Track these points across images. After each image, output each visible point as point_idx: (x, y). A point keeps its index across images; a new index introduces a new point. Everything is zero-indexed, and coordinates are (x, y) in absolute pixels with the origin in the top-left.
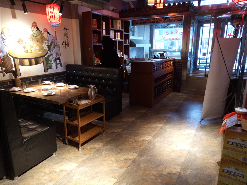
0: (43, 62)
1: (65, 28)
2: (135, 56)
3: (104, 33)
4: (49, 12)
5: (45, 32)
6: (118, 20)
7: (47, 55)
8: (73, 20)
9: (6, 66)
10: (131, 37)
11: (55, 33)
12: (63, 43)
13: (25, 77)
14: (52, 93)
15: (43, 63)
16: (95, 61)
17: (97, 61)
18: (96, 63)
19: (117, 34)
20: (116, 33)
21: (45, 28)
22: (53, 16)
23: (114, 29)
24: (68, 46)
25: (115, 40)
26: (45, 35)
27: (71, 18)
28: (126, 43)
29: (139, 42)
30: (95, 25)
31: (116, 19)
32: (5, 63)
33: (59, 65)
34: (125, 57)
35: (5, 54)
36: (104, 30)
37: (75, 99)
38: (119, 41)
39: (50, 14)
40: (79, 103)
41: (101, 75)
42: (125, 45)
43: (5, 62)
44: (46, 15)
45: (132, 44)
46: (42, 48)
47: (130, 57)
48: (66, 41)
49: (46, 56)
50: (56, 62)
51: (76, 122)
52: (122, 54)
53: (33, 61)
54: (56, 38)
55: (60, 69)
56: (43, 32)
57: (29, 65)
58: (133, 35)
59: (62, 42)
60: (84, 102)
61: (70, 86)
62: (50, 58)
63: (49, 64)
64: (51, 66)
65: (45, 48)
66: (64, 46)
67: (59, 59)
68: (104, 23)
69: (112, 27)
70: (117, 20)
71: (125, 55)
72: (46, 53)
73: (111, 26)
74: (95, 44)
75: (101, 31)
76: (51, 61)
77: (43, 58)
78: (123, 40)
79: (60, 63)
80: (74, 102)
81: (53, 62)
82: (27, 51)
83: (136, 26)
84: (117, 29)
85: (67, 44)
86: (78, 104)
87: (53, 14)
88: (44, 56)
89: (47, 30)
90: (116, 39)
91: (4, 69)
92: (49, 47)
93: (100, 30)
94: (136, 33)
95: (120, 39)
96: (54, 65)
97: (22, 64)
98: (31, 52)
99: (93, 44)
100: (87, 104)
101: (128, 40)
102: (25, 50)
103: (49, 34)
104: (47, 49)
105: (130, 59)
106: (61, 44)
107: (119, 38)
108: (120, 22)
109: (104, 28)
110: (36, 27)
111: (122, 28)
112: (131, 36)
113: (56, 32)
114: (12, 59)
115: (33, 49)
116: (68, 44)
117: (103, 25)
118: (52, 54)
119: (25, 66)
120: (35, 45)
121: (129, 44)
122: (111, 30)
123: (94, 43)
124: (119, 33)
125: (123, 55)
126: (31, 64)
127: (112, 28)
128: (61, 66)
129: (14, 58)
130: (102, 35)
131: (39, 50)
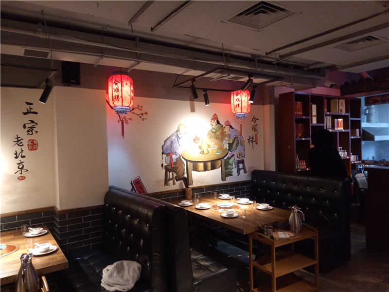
0: (221, 166)
1: (253, 119)
2: (373, 157)
3: (314, 121)
4: (235, 100)
5: (227, 125)
6: (339, 99)
7: (228, 156)
8: (265, 106)
9: (178, 171)
10: (364, 125)
11: (239, 126)
12: (249, 140)
13: (198, 186)
14: (233, 214)
15: (221, 168)
16: (297, 166)
17: (302, 166)
18: (299, 169)
19: (338, 122)
20: (336, 120)
21: (227, 121)
22: (240, 105)
23: (331, 113)
24: (257, 144)
25: (333, 131)
26: (227, 130)
27: (264, 104)
28: (354, 134)
29: (381, 131)
30: (299, 111)
31: (334, 98)
32: (177, 168)
33: (242, 171)
34: (353, 158)
35: (178, 156)
36: (315, 116)
37: (267, 228)
38: (341, 133)
39: (236, 103)
40: (274, 235)
41: (309, 189)
42: (352, 137)
43: (177, 166)
44: (230, 103)
45: (367, 136)
46: (221, 148)
47: (364, 158)
48: (254, 137)
49: (225, 158)
50: (238, 166)
51: (268, 268)
52: (346, 153)
53: (209, 164)
54: (241, 133)
55: (244, 177)
56: (224, 126)
57: (203, 170)
58: (368, 121)
59: (249, 138)
60: (282, 235)
61: (259, 205)
62: (231, 161)
63: (229, 169)
64: (232, 172)
65: (225, 147)
66: (251, 143)
67: (242, 162)
68: (314, 107)
69: (329, 110)
70: (337, 100)
71: (353, 155)
72: (225, 154)
73: (326, 110)
74: (298, 139)
75: (309, 119)
76: (232, 165)
77: (221, 161)
78: (349, 131)
79: (244, 168)
80: (266, 233)
81: (234, 166)
82: (203, 151)
83: (373, 106)
84: (337, 113)
85: (254, 140)
86: (272, 237)
87: (240, 103)
88: (223, 158)
89: (229, 122)
90: (336, 129)
91: (175, 175)
92: (230, 145)
93: (307, 117)
94: (373, 118)
95: (342, 129)
96: (235, 171)
97: (196, 169)
98: (207, 152)
99: (295, 139)
100: (287, 239)
101: (358, 130)
102: (201, 150)
103: (232, 128)
104: (228, 149)
105: (363, 162)
106: (246, 141)
107: (341, 127)
108: (342, 101)
109: (314, 113)
110: (216, 121)
111: (347, 111)
112: (364, 122)
113: (241, 125)
114: (185, 162)
115: (210, 150)
116: (256, 140)
117: (313, 110)
118: (233, 155)
119: (199, 171)
120: (213, 143)
121: (360, 135)
122: (327, 115)
123: (297, 137)
124: (340, 120)
125: (349, 155)
126: (206, 169)
127: (328, 113)
128: (245, 172)
129: (187, 161)
130: (311, 125)
131: (218, 149)
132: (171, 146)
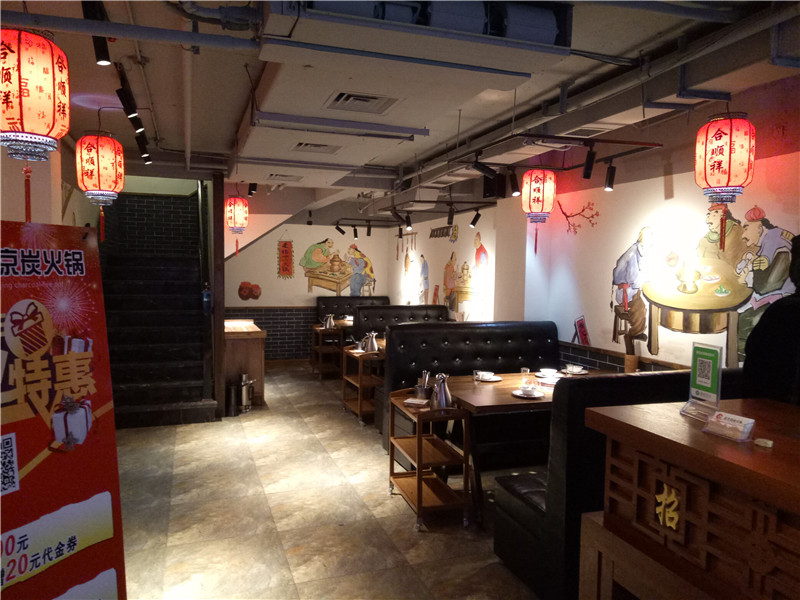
0: (727, 328)
5: (753, 220)
7: (748, 306)
9: (634, 321)
15: (726, 333)
26: (753, 232)
32: (633, 314)
35: (636, 291)
43: (633, 310)
46: (730, 282)
49: (740, 311)
53: (696, 318)
65: (741, 281)
77: (728, 315)
82: (685, 286)
91: (629, 326)
97: (666, 323)
98: (694, 289)
102: (679, 283)
103: (769, 227)
104: (750, 285)
119: (673, 330)
120: (710, 268)
126: (687, 328)
129: (652, 303)
131: (721, 284)
132: (627, 269)
